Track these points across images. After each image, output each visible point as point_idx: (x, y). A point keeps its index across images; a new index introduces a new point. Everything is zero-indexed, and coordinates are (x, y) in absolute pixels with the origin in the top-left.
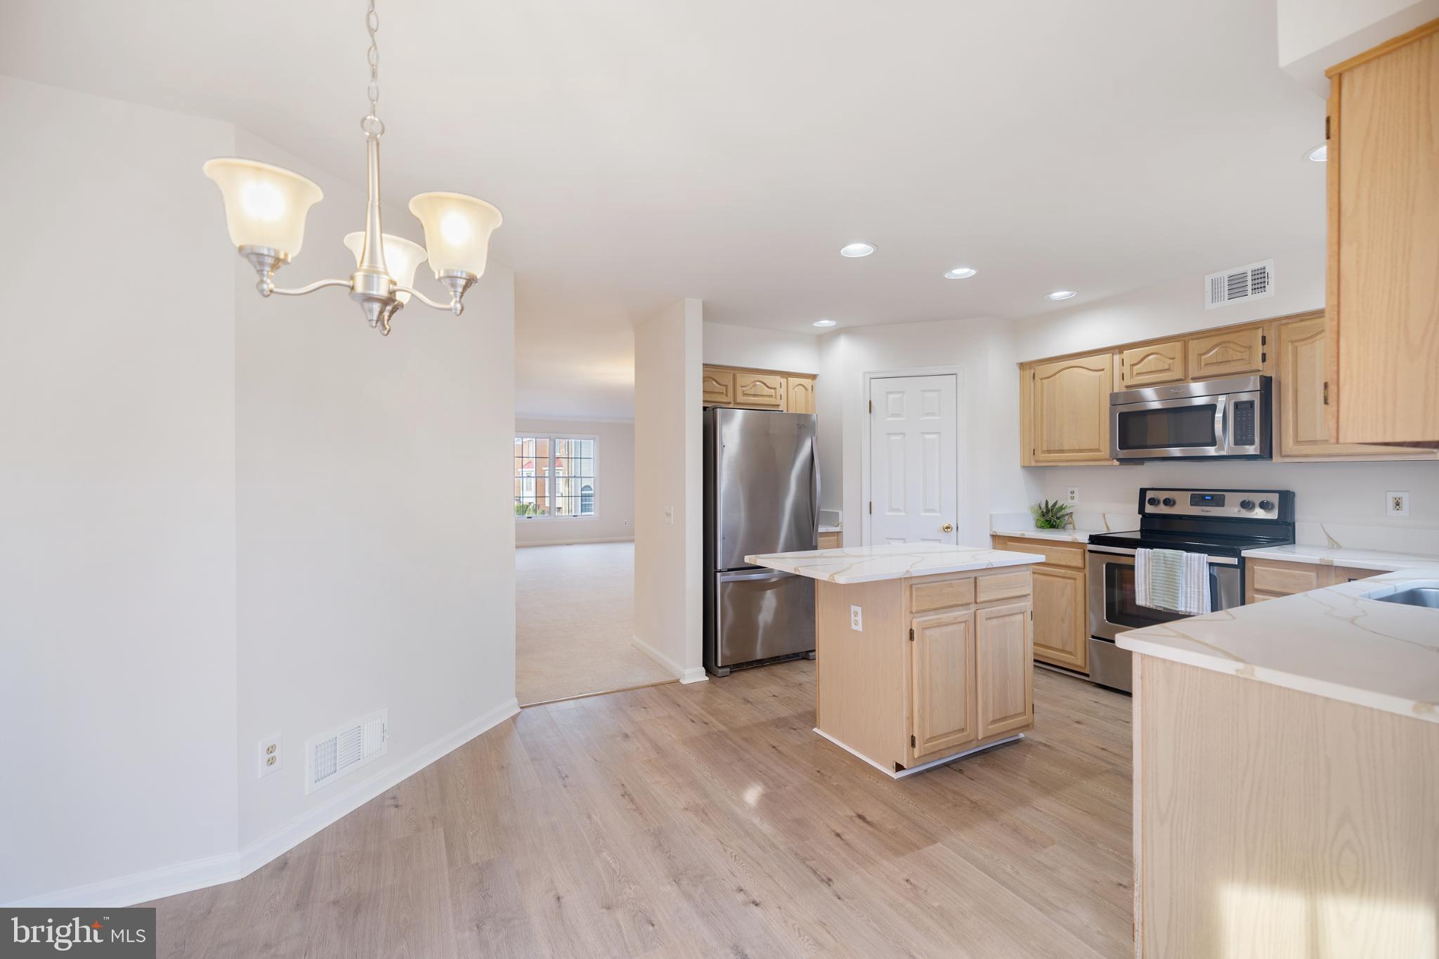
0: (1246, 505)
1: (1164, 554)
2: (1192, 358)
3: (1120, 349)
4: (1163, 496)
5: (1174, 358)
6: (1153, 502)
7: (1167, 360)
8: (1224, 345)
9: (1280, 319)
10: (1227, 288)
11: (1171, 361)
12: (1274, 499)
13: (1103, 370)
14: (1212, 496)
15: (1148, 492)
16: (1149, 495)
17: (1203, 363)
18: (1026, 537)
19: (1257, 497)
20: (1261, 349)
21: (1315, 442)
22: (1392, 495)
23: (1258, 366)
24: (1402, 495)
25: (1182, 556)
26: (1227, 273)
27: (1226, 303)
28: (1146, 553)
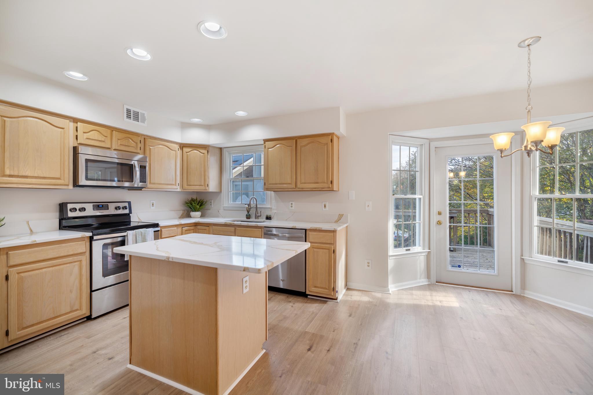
0: (117, 208)
1: (141, 231)
2: (114, 139)
3: (75, 120)
4: (78, 206)
5: (106, 137)
6: (73, 210)
7: (103, 137)
8: (127, 138)
9: (147, 136)
10: (140, 117)
11: (105, 138)
12: (126, 204)
13: (63, 128)
14: (102, 205)
15: (68, 205)
16: (70, 206)
17: (119, 144)
19: (121, 205)
20: (139, 145)
21: (154, 184)
22: (151, 202)
23: (139, 151)
24: (154, 202)
25: (146, 231)
26: (132, 109)
27: (131, 121)
28: (132, 233)
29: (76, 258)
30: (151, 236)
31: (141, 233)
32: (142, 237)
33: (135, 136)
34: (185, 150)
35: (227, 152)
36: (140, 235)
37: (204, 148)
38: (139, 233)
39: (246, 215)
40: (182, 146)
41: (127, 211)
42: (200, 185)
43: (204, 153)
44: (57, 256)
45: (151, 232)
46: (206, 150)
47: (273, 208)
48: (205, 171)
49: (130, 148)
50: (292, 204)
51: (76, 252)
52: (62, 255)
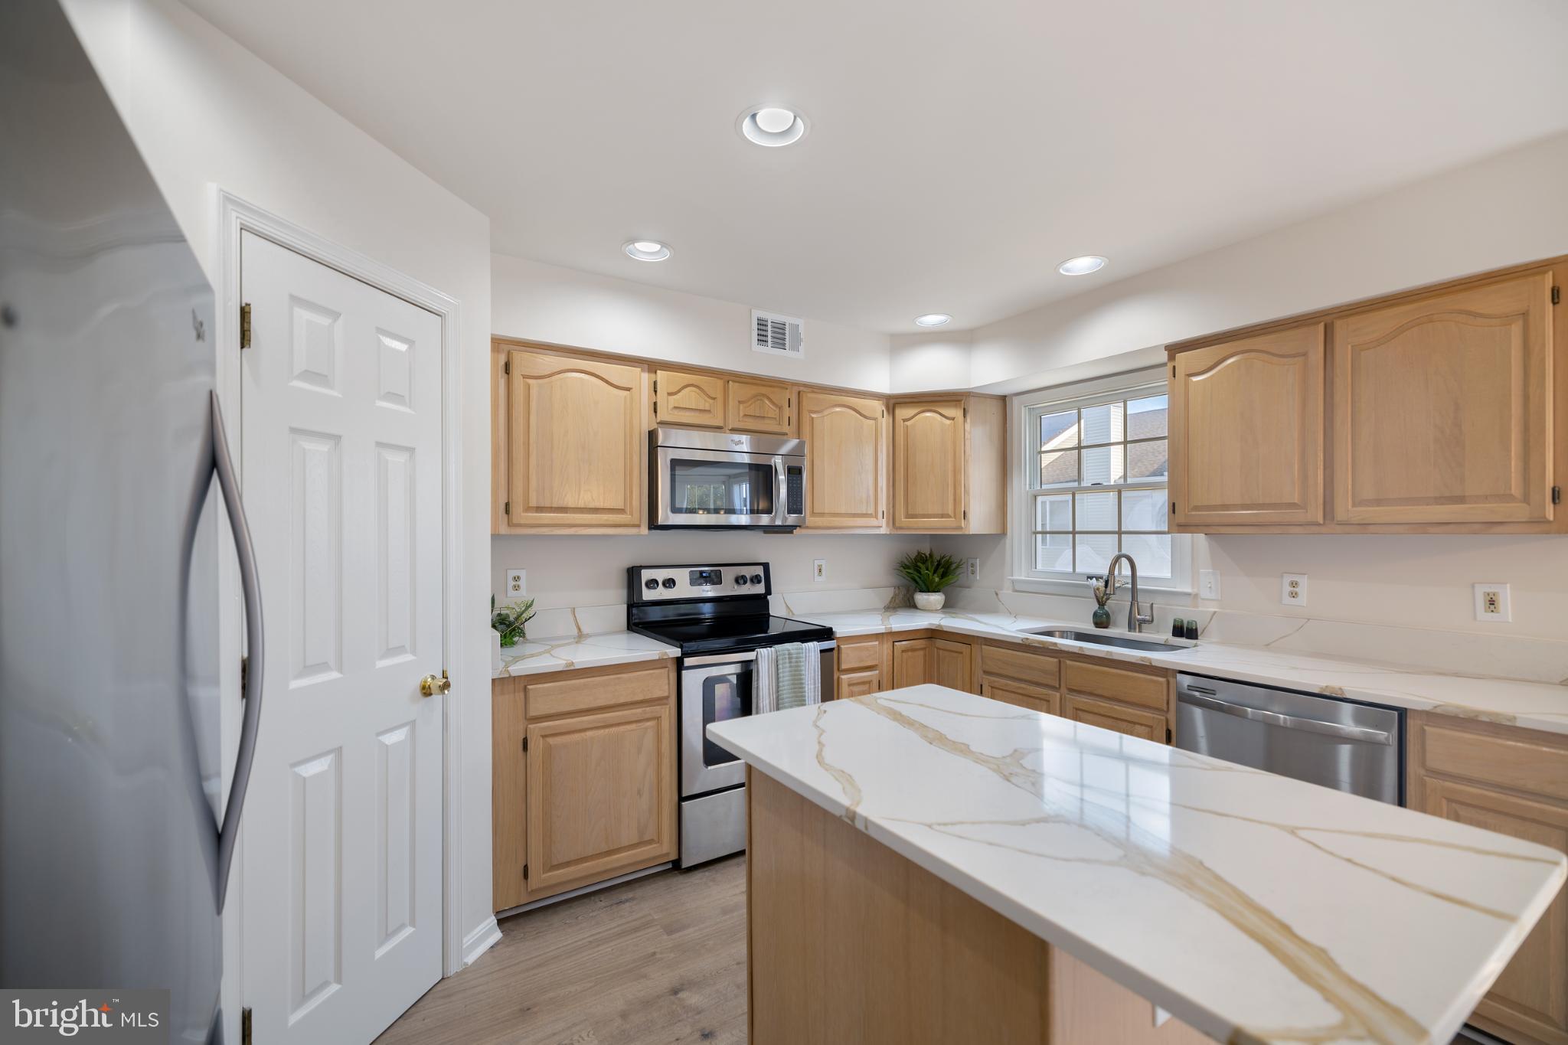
0: (740, 580)
2: (732, 403)
3: (652, 366)
4: (661, 575)
5: (714, 399)
6: (652, 584)
7: (707, 399)
8: (759, 398)
9: (806, 385)
10: (787, 337)
11: (711, 401)
12: (760, 571)
13: (629, 389)
14: (709, 572)
15: (644, 572)
16: (646, 575)
17: (742, 414)
18: (577, 667)
19: (749, 572)
20: (787, 412)
21: (822, 514)
22: (817, 563)
23: (785, 429)
24: (823, 563)
25: (802, 649)
26: (771, 317)
27: (769, 350)
28: (768, 653)
29: (649, 711)
30: (813, 663)
31: (789, 654)
32: (790, 667)
33: (776, 389)
34: (902, 413)
35: (1023, 409)
36: (787, 661)
37: (954, 403)
38: (784, 654)
39: (1095, 615)
40: (894, 403)
41: (760, 589)
42: (943, 516)
43: (953, 419)
44: (612, 702)
45: (813, 654)
46: (960, 407)
47: (1205, 593)
48: (956, 472)
49: (767, 421)
50: (1294, 584)
51: (648, 696)
52: (622, 700)
